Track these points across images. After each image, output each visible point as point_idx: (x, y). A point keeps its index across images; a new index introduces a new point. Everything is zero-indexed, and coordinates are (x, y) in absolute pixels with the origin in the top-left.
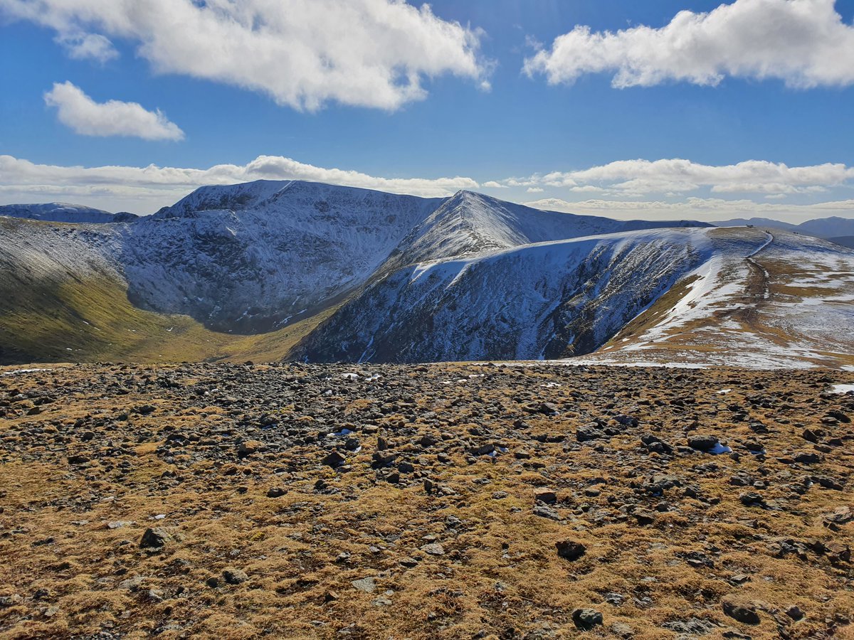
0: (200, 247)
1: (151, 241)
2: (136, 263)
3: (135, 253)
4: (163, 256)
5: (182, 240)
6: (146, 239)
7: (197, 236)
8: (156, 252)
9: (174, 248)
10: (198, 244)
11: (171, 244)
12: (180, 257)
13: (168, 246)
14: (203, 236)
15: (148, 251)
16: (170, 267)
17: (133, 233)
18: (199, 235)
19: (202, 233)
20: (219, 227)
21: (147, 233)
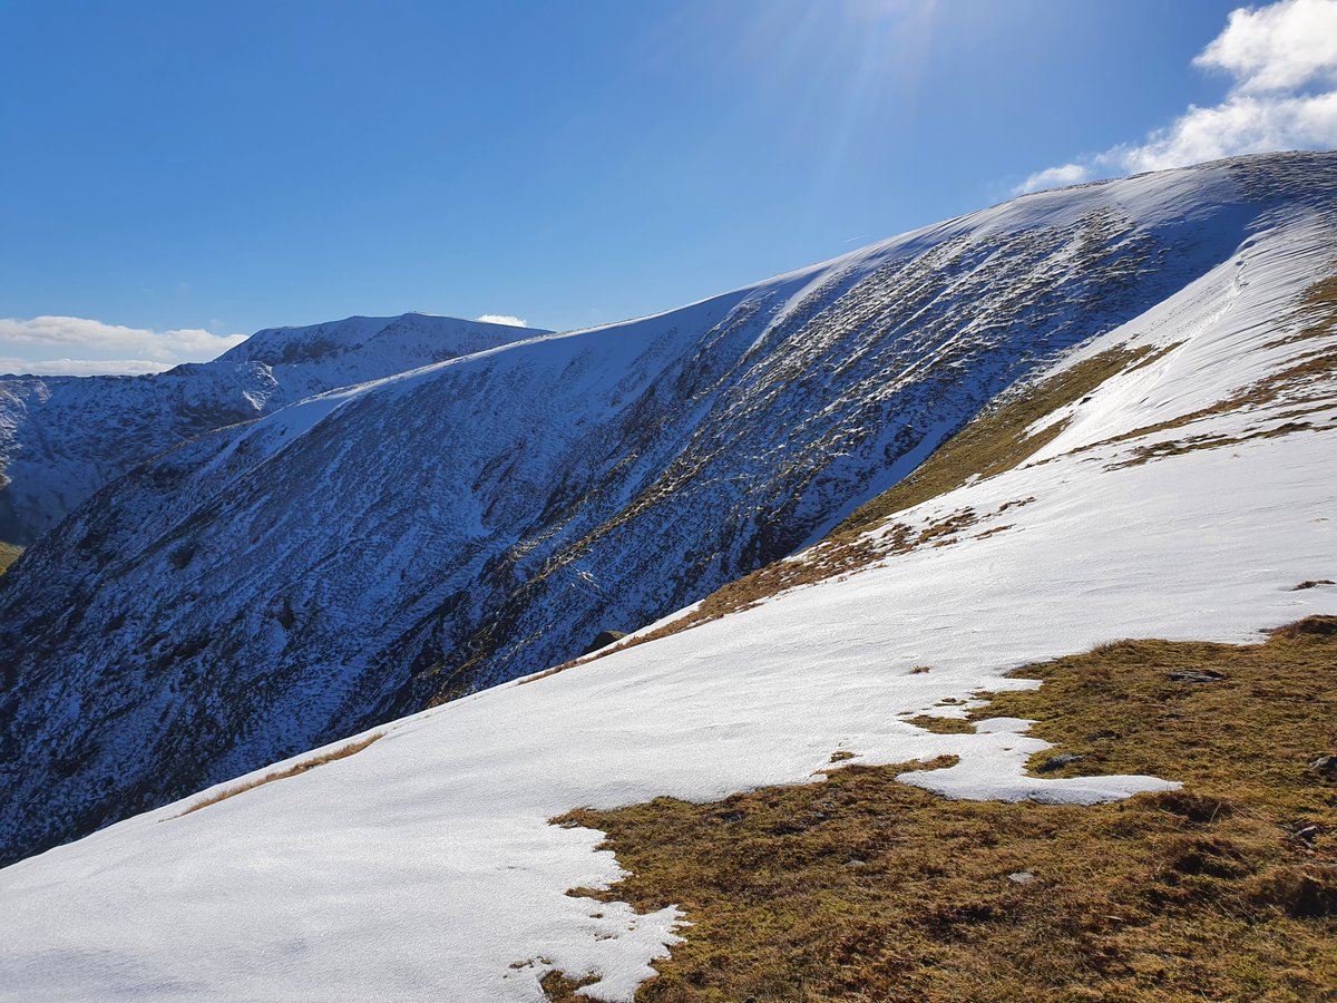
0: (186, 430)
1: (86, 416)
2: (39, 455)
3: (41, 437)
4: (103, 445)
5: (150, 415)
6: (75, 413)
7: (182, 409)
8: (91, 437)
9: (130, 430)
10: (183, 424)
11: (126, 423)
12: (139, 449)
13: (119, 426)
14: (194, 410)
15: (72, 436)
16: (113, 466)
17: (50, 400)
18: (188, 408)
19: (195, 403)
20: (231, 392)
21: (81, 402)
